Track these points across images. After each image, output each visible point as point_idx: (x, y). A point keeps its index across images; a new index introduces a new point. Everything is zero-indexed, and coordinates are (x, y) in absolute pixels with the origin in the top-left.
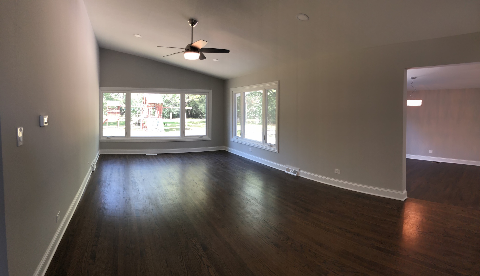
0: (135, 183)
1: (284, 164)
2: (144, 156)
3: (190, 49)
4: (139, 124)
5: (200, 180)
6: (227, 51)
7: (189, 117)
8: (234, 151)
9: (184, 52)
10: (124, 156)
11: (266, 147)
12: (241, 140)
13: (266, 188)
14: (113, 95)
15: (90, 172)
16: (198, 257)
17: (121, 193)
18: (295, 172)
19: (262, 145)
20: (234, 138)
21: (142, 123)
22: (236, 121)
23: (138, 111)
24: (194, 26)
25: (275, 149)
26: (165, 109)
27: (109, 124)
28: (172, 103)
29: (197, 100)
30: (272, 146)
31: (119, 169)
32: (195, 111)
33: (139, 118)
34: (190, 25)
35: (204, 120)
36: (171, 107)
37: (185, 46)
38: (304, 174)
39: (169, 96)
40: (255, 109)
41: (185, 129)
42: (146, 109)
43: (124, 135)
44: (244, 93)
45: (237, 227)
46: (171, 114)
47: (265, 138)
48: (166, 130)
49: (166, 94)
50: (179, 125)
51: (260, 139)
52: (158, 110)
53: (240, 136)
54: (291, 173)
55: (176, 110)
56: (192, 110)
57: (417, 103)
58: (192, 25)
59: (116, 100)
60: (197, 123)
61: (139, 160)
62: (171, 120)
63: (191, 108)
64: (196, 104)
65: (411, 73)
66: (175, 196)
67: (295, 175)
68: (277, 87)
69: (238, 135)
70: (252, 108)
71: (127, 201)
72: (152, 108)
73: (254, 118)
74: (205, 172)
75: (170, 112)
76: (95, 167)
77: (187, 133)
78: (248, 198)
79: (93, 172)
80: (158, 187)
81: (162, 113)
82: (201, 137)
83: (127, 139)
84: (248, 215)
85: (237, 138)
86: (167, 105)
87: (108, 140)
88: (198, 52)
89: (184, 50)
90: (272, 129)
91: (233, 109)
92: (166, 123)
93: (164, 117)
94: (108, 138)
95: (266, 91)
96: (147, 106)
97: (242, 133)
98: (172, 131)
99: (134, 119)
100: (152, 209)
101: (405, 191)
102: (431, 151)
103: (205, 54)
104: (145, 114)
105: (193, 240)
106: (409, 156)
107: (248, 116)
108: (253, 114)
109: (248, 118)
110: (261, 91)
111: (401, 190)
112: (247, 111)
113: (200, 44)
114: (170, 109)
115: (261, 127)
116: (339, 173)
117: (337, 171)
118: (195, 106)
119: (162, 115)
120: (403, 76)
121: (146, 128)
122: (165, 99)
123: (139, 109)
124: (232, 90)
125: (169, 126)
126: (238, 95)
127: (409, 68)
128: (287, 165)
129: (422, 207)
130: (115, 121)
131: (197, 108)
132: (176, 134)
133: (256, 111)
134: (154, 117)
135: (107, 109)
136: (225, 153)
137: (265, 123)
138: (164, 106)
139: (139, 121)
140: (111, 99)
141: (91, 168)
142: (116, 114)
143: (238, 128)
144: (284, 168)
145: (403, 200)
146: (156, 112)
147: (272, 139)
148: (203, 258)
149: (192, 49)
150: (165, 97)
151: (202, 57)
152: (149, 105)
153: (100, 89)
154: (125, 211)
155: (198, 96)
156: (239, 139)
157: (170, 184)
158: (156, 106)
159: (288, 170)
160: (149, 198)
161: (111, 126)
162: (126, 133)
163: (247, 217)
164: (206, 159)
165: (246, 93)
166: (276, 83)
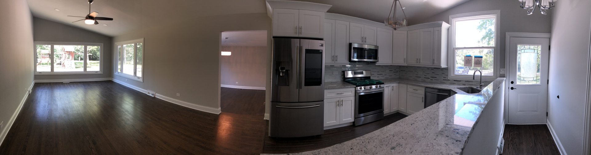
0: (55, 100)
1: (147, 89)
2: (62, 83)
3: (88, 17)
4: (60, 64)
5: (94, 99)
6: (111, 19)
7: (90, 59)
8: (116, 81)
9: (85, 20)
10: (50, 83)
11: (136, 79)
12: (120, 74)
13: (135, 104)
14: (44, 46)
15: (27, 94)
16: (90, 149)
17: (47, 107)
18: (153, 94)
19: (133, 77)
20: (117, 73)
21: (62, 63)
22: (118, 63)
23: (60, 56)
24: (91, 3)
25: (141, 80)
26: (76, 55)
27: (43, 64)
28: (81, 51)
29: (95, 49)
30: (139, 78)
31: (46, 92)
32: (94, 56)
33: (60, 61)
34: (89, 3)
35: (99, 62)
36: (79, 53)
37: (85, 15)
38: (158, 96)
39: (79, 47)
40: (131, 55)
41: (87, 67)
42: (64, 55)
43: (50, 71)
44: (123, 45)
45: (115, 129)
46: (80, 58)
47: (135, 73)
48: (76, 67)
49: (76, 46)
50: (83, 64)
51: (132, 74)
52: (71, 55)
53: (120, 72)
54: (150, 95)
55: (82, 55)
56: (93, 55)
57: (228, 54)
58: (90, 3)
59: (47, 49)
60: (95, 63)
61: (59, 86)
62: (79, 61)
63: (92, 54)
64: (95, 52)
65: (224, 35)
66: (78, 109)
67: (153, 96)
68: (143, 42)
69: (119, 71)
70: (129, 54)
71: (50, 111)
72: (67, 54)
73: (130, 61)
74: (98, 93)
75: (79, 57)
76: (31, 91)
77: (88, 70)
78: (124, 110)
79: (29, 94)
80: (69, 103)
81: (74, 57)
82: (97, 72)
83: (52, 73)
84: (123, 122)
85: (118, 73)
86: (77, 52)
87: (40, 74)
88: (94, 20)
89: (85, 18)
90: (140, 67)
91: (116, 55)
92: (76, 63)
93: (75, 59)
94: (40, 73)
95: (136, 45)
96: (65, 53)
97: (122, 70)
98: (80, 68)
99: (57, 61)
100: (65, 117)
101: (220, 108)
102: (237, 83)
103: (98, 21)
104: (63, 58)
105: (87, 138)
106: (222, 86)
107: (127, 59)
108: (130, 58)
109: (126, 61)
110: (133, 44)
111: (217, 108)
112: (125, 56)
113: (94, 14)
114: (79, 55)
115: (133, 66)
116: (179, 96)
117: (178, 95)
118: (95, 53)
119: (74, 58)
120: (219, 36)
121: (65, 66)
122: (76, 49)
123: (60, 55)
124: (116, 43)
125: (78, 65)
126: (119, 47)
127: (223, 32)
128: (148, 90)
129: (230, 117)
130: (46, 62)
131: (95, 54)
132: (81, 70)
133: (131, 56)
134: (69, 59)
135: (41, 55)
136: (111, 82)
137: (136, 64)
138: (75, 53)
139: (60, 62)
140: (44, 49)
141: (28, 92)
142: (47, 58)
143: (119, 67)
144: (146, 92)
145: (218, 114)
146: (70, 57)
147: (139, 74)
148: (92, 149)
149: (90, 17)
150: (76, 48)
151: (96, 23)
152: (66, 52)
153: (34, 42)
154: (48, 118)
155: (96, 47)
156: (119, 73)
157: (76, 101)
158: (70, 53)
159: (149, 93)
160: (64, 110)
161: (45, 65)
162: (51, 70)
163: (122, 123)
164: (99, 85)
165: (124, 46)
166: (142, 40)
